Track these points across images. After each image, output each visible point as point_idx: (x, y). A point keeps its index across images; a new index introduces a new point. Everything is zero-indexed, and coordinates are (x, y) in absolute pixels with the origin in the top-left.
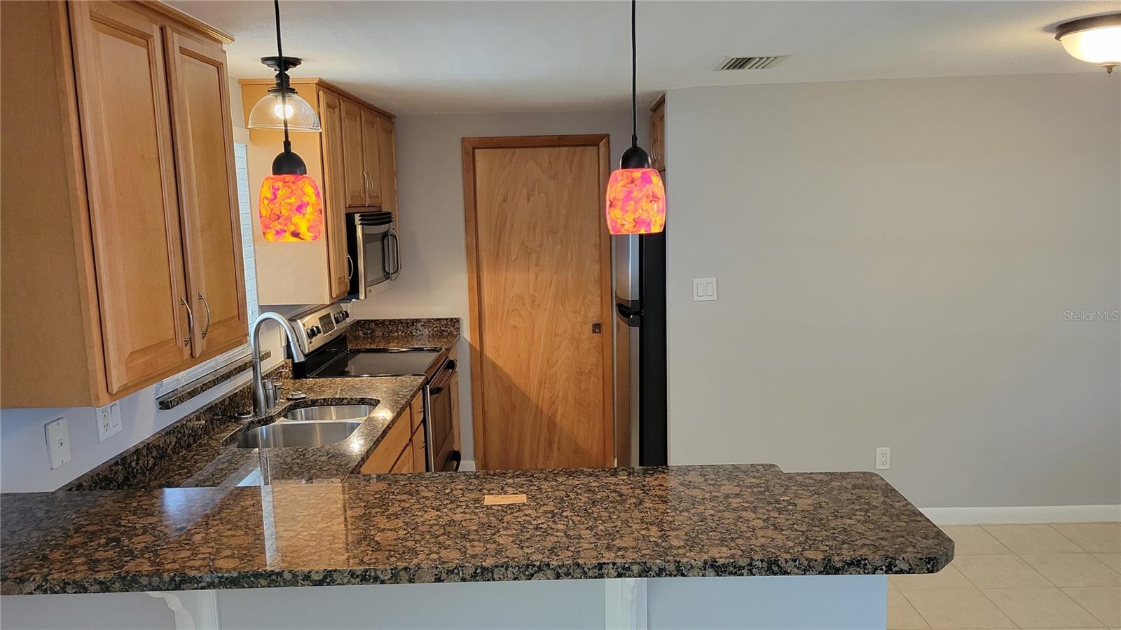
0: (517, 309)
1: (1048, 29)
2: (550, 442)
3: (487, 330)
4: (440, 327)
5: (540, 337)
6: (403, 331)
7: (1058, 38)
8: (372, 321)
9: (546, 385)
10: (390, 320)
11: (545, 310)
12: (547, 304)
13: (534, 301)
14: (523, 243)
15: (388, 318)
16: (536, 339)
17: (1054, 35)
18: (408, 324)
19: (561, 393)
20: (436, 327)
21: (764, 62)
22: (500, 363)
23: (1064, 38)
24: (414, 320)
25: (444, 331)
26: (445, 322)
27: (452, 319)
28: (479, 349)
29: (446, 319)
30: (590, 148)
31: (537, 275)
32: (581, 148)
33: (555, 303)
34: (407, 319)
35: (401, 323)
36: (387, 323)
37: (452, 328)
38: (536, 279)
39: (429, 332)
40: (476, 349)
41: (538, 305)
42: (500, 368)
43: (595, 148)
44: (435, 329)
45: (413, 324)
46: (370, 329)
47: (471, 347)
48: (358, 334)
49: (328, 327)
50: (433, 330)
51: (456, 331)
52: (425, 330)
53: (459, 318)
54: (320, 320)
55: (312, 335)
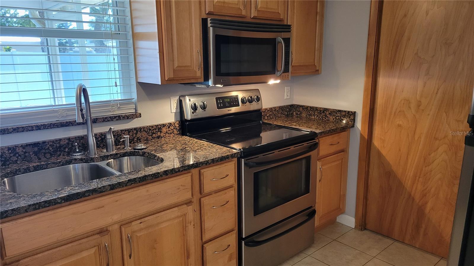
0: (404, 111)
2: (417, 227)
3: (377, 124)
4: (341, 117)
5: (420, 137)
6: (318, 116)
9: (421, 179)
10: (310, 107)
11: (429, 115)
12: (431, 110)
13: (420, 106)
14: (417, 54)
16: (416, 139)
18: (321, 111)
19: (433, 190)
20: (338, 116)
22: (384, 152)
26: (344, 113)
27: (349, 112)
28: (367, 138)
29: (345, 111)
31: (425, 83)
33: (439, 110)
36: (309, 109)
38: (424, 86)
39: (333, 119)
40: (364, 137)
41: (423, 110)
42: (384, 156)
45: (324, 112)
46: (300, 111)
47: (361, 134)
48: (293, 113)
49: (227, 105)
50: (336, 118)
51: (351, 121)
52: (331, 118)
53: (355, 112)
54: (217, 99)
55: (194, 108)
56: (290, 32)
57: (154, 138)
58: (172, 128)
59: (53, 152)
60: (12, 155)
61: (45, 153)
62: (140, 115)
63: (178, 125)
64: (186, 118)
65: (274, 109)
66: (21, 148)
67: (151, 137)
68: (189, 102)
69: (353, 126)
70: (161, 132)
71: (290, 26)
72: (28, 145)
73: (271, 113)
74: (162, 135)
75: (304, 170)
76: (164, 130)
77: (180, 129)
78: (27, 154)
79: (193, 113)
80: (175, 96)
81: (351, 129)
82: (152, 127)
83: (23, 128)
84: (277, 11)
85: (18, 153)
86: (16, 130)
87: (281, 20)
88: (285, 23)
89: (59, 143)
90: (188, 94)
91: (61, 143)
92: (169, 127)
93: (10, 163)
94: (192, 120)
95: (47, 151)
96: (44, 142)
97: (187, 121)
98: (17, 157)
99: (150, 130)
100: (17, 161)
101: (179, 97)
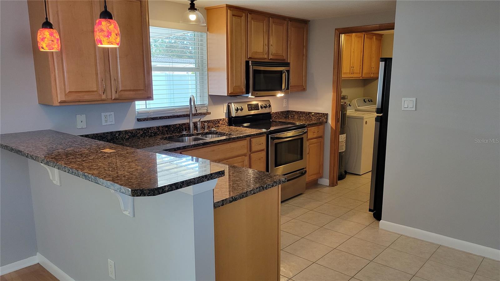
4: (319, 117)
6: (305, 117)
8: (294, 111)
10: (300, 112)
15: (300, 111)
18: (307, 114)
20: (317, 116)
24: (309, 112)
25: (320, 119)
26: (321, 115)
27: (324, 113)
28: (334, 129)
29: (322, 113)
34: (307, 112)
35: (304, 113)
36: (299, 113)
37: (323, 118)
40: (333, 129)
44: (317, 117)
45: (309, 114)
46: (293, 115)
47: (331, 127)
48: (289, 116)
49: (253, 109)
50: (316, 118)
51: (325, 119)
52: (313, 118)
53: (327, 114)
54: (248, 105)
55: (237, 110)
56: (289, 66)
57: (216, 127)
58: (225, 121)
59: (173, 130)
60: (158, 131)
61: (170, 131)
62: (210, 113)
63: (227, 120)
64: (232, 116)
65: (278, 113)
66: (161, 128)
67: (214, 126)
68: (233, 107)
69: (326, 122)
70: (219, 123)
71: (289, 63)
72: (164, 126)
73: (276, 115)
74: (220, 125)
75: (299, 146)
76: (221, 122)
77: (228, 122)
78: (163, 131)
79: (236, 113)
80: (226, 103)
81: (325, 124)
82: (215, 120)
83: (163, 117)
84: (282, 55)
85: (160, 130)
86: (161, 118)
87: (284, 60)
88: (286, 62)
89: (176, 126)
90: (234, 102)
91: (177, 126)
92: (223, 121)
93: (157, 135)
94: (235, 117)
95: (171, 130)
96: (170, 125)
97: (232, 117)
98: (160, 132)
99: (214, 122)
100: (159, 134)
101: (227, 104)
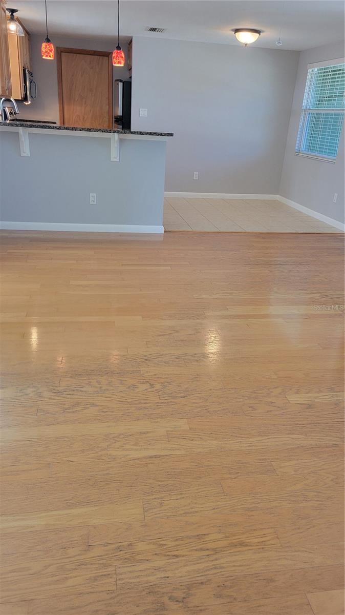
1: (233, 30)
7: (235, 33)
14: (80, 94)
17: (234, 32)
21: (161, 30)
23: (236, 34)
30: (105, 57)
32: (102, 57)
38: (85, 109)
43: (107, 58)
53: (56, 122)
